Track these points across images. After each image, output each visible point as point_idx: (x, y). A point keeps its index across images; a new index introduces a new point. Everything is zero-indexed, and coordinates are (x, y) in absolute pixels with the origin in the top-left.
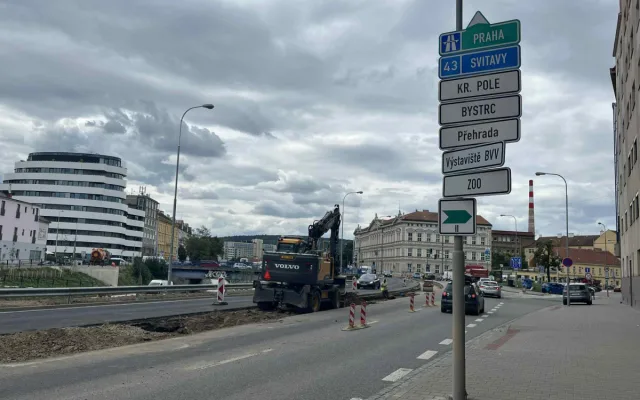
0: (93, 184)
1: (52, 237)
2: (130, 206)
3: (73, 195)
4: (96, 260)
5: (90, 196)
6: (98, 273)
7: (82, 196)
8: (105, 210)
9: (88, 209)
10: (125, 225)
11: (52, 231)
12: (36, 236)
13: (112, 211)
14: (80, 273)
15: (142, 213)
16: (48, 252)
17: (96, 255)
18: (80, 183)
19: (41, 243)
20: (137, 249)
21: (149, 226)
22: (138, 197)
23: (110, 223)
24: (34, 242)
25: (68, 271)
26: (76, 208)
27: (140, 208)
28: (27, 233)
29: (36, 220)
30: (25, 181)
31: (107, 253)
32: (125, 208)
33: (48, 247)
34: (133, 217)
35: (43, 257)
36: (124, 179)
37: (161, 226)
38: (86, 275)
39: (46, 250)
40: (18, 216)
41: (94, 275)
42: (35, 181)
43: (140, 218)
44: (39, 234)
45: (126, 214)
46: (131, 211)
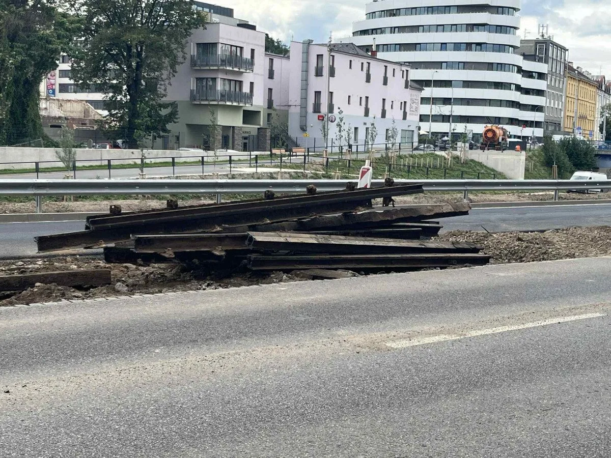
0: (471, 27)
1: (426, 109)
2: (526, 57)
3: (443, 46)
4: (491, 142)
5: (469, 46)
6: (496, 161)
7: (457, 46)
8: (490, 66)
9: (466, 65)
10: (518, 88)
11: (424, 100)
12: (408, 110)
13: (501, 67)
14: (472, 161)
15: (543, 68)
16: (422, 132)
17: (490, 135)
18: (455, 27)
19: (413, 118)
20: (537, 124)
21: (554, 88)
22: (537, 42)
23: (498, 85)
24: (405, 118)
25: (457, 158)
26: (450, 65)
27: (540, 60)
28: (397, 105)
29: (406, 87)
30: (381, 31)
31: (505, 132)
32: (519, 60)
33: (421, 124)
34: (529, 74)
35: (416, 139)
36: (517, 14)
37: (571, 87)
38: (480, 164)
39: (419, 128)
40: (385, 83)
41: (491, 165)
42: (393, 30)
43: (541, 76)
44: (411, 107)
45: (520, 70)
46: (528, 66)
